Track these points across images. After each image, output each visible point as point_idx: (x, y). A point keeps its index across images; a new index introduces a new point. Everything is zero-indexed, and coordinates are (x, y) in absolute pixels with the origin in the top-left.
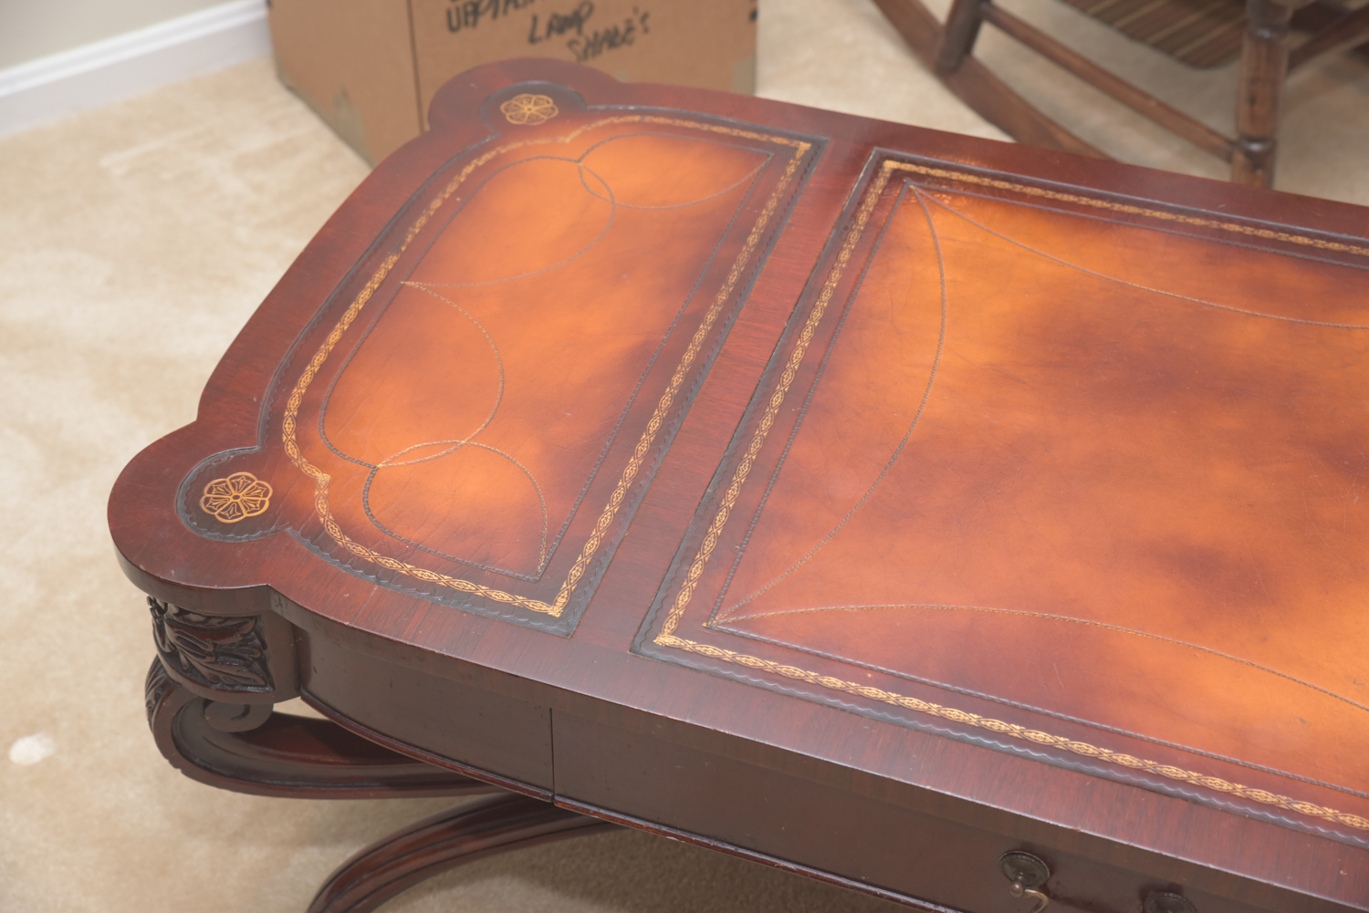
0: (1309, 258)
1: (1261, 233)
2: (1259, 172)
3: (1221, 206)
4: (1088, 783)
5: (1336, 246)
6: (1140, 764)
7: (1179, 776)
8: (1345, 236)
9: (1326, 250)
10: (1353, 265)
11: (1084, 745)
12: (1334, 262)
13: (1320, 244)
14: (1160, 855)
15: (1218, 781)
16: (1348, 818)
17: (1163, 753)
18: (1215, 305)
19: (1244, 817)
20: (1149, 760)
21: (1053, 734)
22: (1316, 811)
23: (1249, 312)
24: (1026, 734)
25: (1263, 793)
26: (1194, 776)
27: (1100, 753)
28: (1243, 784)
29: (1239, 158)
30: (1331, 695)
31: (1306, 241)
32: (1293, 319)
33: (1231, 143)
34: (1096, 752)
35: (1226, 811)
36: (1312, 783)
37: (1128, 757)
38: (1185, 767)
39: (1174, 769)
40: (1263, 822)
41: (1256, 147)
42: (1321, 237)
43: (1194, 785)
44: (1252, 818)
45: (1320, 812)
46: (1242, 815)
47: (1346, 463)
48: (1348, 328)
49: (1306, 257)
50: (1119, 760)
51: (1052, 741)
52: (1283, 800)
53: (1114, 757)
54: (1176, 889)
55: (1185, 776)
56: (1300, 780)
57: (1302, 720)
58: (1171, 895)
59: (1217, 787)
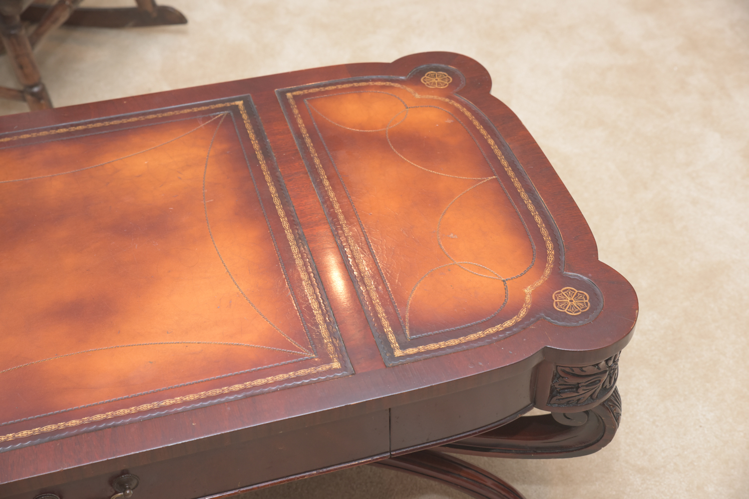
0: (69, 138)
1: (41, 134)
2: (42, 102)
3: (15, 128)
4: (58, 444)
5: (80, 128)
6: (81, 422)
7: (102, 418)
8: (82, 121)
9: (77, 131)
10: (92, 134)
11: (49, 427)
12: (82, 136)
13: (73, 129)
14: (108, 460)
15: (122, 411)
16: (187, 398)
17: (91, 411)
18: (32, 178)
19: (141, 421)
20: (84, 417)
21: (30, 429)
22: (172, 402)
23: (51, 175)
24: (16, 436)
25: (145, 406)
26: (110, 414)
27: (59, 426)
28: (134, 406)
29: (29, 97)
30: (159, 344)
31: (65, 130)
32: (74, 171)
33: (21, 92)
34: (57, 427)
35: (131, 423)
36: (166, 390)
37: (74, 421)
38: (103, 412)
39: (98, 416)
40: (150, 419)
41: (36, 89)
42: (72, 126)
43: (111, 418)
44: (145, 420)
45: (174, 401)
46: (139, 421)
47: (125, 230)
48: (101, 165)
49: (68, 138)
50: (70, 425)
51: (31, 432)
52: (155, 404)
53: (67, 425)
54: (124, 472)
55: (105, 416)
56: (160, 391)
57: (150, 362)
58: (123, 476)
59: (123, 414)
